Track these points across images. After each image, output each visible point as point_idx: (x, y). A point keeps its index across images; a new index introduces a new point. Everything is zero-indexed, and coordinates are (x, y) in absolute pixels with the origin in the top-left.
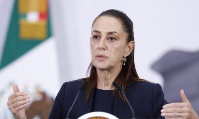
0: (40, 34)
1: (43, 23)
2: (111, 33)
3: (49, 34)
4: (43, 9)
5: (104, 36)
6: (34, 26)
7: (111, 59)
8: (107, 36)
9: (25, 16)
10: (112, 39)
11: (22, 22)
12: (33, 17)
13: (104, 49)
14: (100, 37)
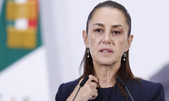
0: (30, 42)
1: (33, 31)
2: (116, 26)
3: (39, 43)
4: (33, 16)
5: (108, 29)
6: (23, 34)
7: (116, 54)
8: (111, 30)
9: (13, 23)
10: (116, 32)
11: (10, 29)
12: (21, 24)
13: (109, 43)
14: (103, 31)
